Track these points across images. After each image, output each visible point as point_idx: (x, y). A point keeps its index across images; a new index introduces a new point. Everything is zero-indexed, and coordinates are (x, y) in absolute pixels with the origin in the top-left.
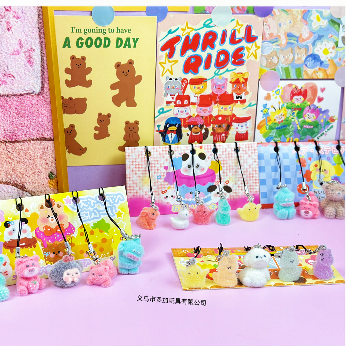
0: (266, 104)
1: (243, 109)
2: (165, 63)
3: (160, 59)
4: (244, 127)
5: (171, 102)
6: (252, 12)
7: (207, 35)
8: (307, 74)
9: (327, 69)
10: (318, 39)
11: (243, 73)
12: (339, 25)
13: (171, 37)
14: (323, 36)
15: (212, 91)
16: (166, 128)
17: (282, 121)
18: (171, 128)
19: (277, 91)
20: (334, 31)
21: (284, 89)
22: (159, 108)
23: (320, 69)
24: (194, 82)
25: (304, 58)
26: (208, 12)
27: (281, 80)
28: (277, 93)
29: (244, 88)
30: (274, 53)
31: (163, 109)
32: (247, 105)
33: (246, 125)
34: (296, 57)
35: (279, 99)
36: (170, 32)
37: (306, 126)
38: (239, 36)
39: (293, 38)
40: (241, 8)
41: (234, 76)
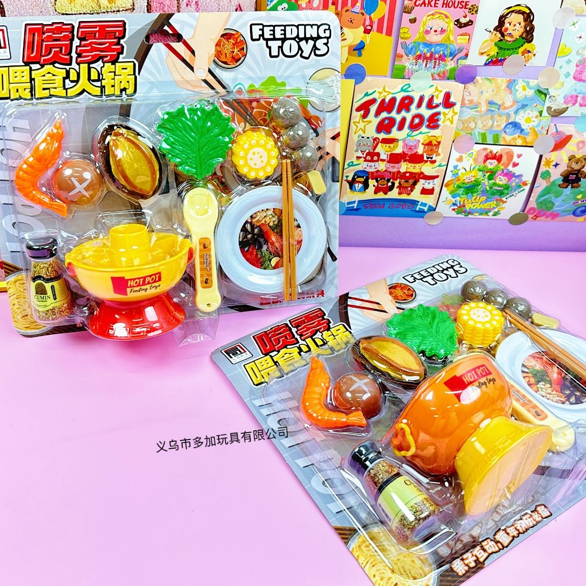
0: (456, 165)
1: (432, 168)
2: (359, 123)
3: (354, 119)
4: (431, 184)
5: (361, 157)
6: (453, 78)
7: (403, 99)
8: (505, 140)
9: (526, 137)
10: (521, 108)
11: (437, 136)
12: (546, 95)
13: (366, 99)
14: (527, 105)
15: (402, 150)
16: (353, 179)
17: (471, 181)
18: (358, 179)
20: (539, 101)
21: (478, 152)
22: (349, 161)
23: (519, 137)
24: (385, 141)
25: (503, 126)
26: (407, 77)
27: (476, 143)
28: (471, 155)
30: (472, 118)
31: (352, 162)
32: (437, 165)
33: (433, 182)
34: (495, 124)
35: (471, 162)
36: (366, 95)
37: (496, 188)
38: (436, 101)
39: (494, 106)
40: (442, 75)
41: (427, 138)
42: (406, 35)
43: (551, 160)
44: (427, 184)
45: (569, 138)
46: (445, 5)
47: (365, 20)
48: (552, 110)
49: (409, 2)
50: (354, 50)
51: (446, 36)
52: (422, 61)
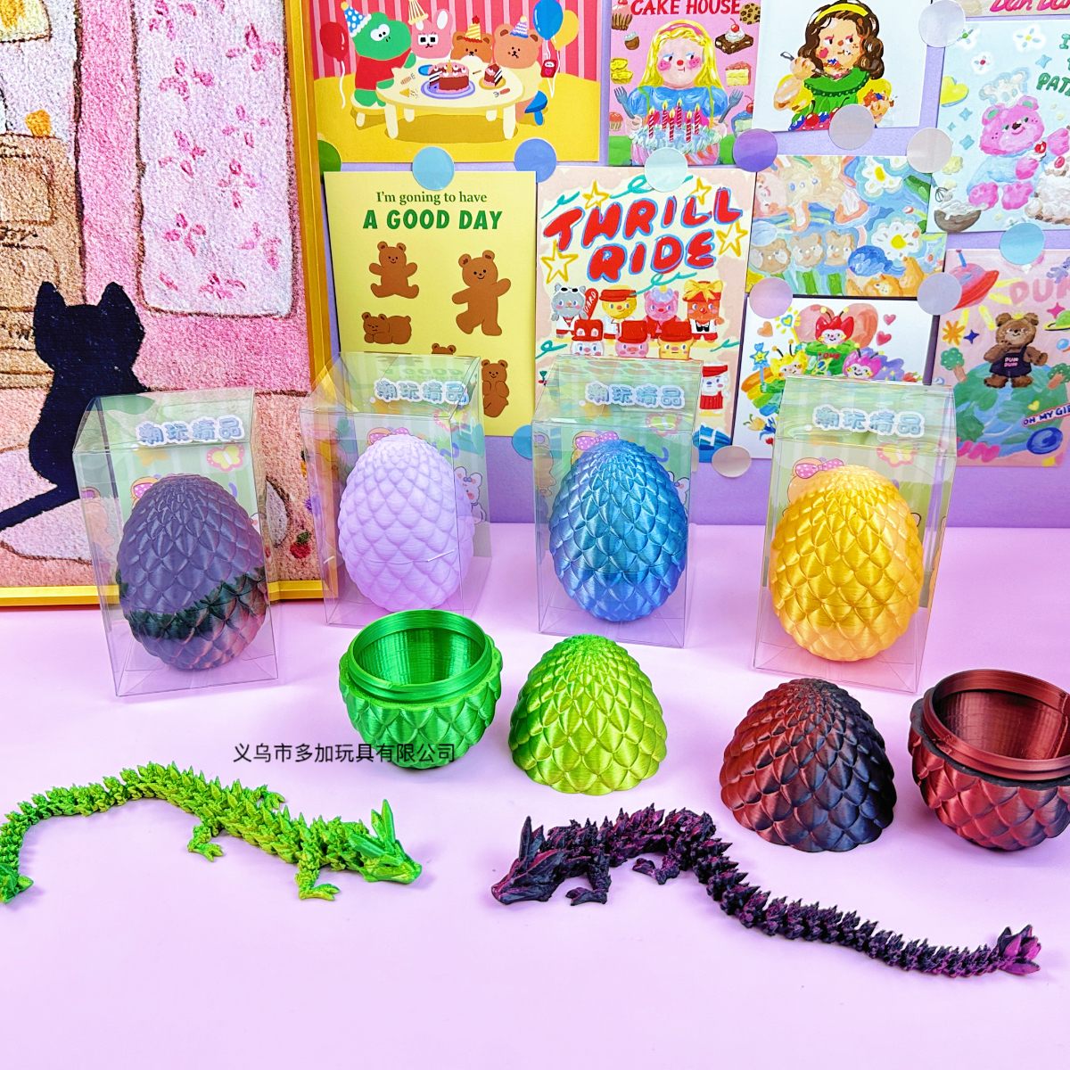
0: (761, 342)
1: (712, 351)
2: (553, 259)
3: (543, 252)
4: (714, 385)
5: (565, 332)
6: (730, 161)
7: (636, 207)
8: (854, 287)
9: (899, 278)
10: (879, 217)
12: (928, 187)
13: (563, 209)
14: (891, 210)
19: (786, 318)
20: (917, 201)
21: (801, 314)
22: (543, 340)
23: (883, 278)
24: (611, 296)
25: (847, 255)
26: (637, 163)
27: (795, 296)
28: (787, 322)
29: (714, 311)
30: (780, 243)
31: (550, 343)
32: (721, 344)
34: (830, 253)
35: (790, 335)
36: (561, 201)
38: (701, 209)
39: (822, 214)
40: (705, 154)
41: (691, 288)
42: (623, 74)
43: (959, 326)
45: (992, 277)
46: (692, 10)
47: (541, 49)
48: (947, 218)
49: (622, 6)
50: (527, 111)
51: (702, 72)
52: (661, 126)
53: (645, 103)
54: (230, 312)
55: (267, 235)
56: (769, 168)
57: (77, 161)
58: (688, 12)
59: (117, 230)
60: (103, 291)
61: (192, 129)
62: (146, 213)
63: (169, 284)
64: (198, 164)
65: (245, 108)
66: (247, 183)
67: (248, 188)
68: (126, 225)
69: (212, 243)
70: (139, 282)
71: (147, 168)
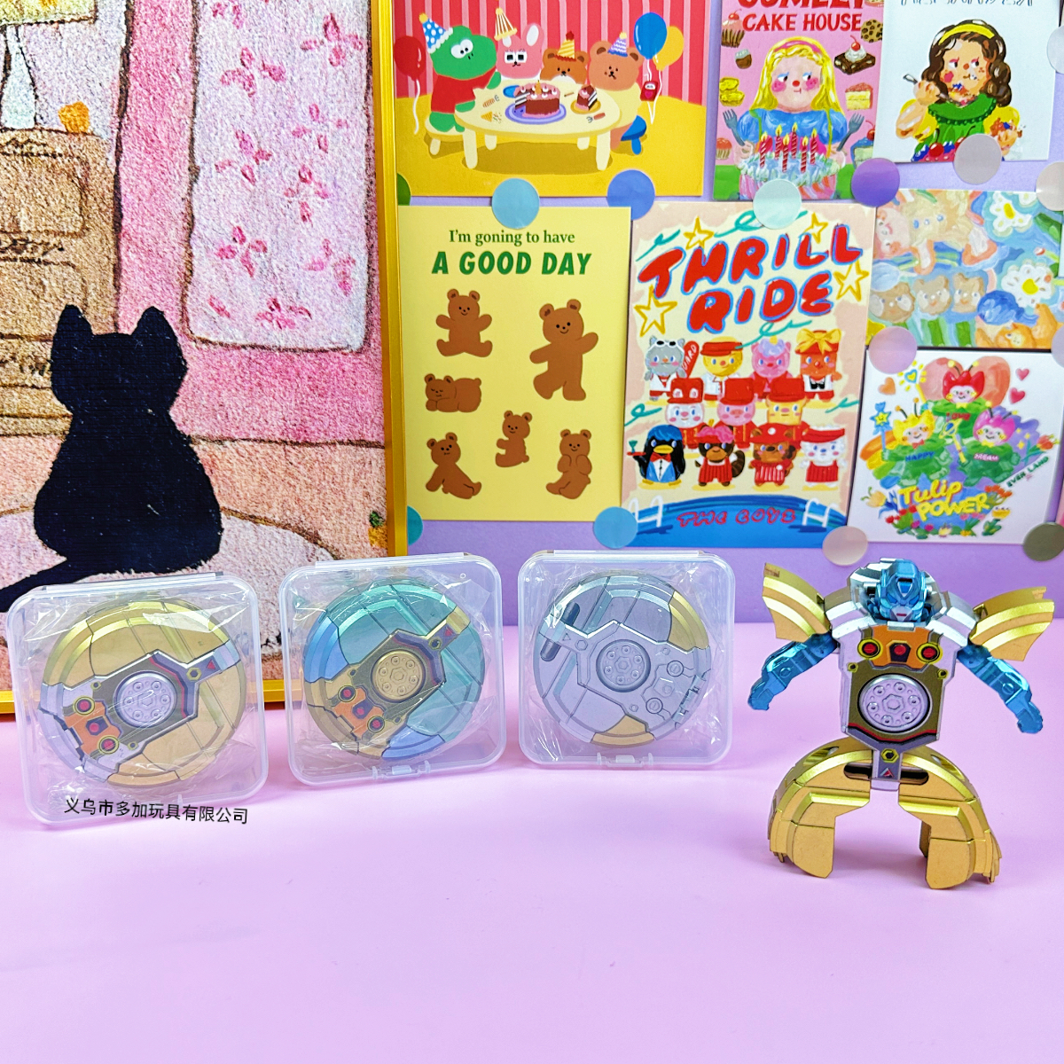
0: (882, 401)
1: (827, 412)
2: (648, 308)
3: (637, 300)
4: (829, 453)
5: (661, 393)
6: (849, 195)
7: (743, 246)
8: (985, 337)
9: (1033, 327)
11: (829, 330)
13: (661, 250)
15: (752, 371)
16: (649, 449)
17: (922, 442)
18: (660, 449)
19: (910, 373)
21: (927, 368)
22: (633, 404)
23: (1015, 327)
24: (713, 350)
25: (976, 301)
26: (745, 196)
27: (921, 348)
28: (912, 377)
29: (831, 365)
30: (903, 287)
32: (837, 404)
33: (833, 447)
34: (957, 298)
35: (916, 392)
36: (660, 241)
37: (980, 456)
38: (817, 248)
39: (948, 255)
40: (821, 186)
41: (805, 338)
42: (733, 95)
44: (818, 453)
46: (809, 26)
47: (641, 69)
49: (733, 22)
50: (624, 139)
51: (820, 94)
52: (774, 154)
53: (757, 127)
54: (291, 345)
55: (339, 254)
56: (891, 203)
57: (118, 163)
58: (805, 28)
59: (161, 245)
60: (139, 317)
61: (257, 129)
62: (197, 225)
63: (220, 310)
64: (261, 170)
65: (320, 108)
66: (319, 193)
67: (319, 199)
68: (172, 238)
69: (274, 263)
70: (184, 307)
71: (201, 173)
